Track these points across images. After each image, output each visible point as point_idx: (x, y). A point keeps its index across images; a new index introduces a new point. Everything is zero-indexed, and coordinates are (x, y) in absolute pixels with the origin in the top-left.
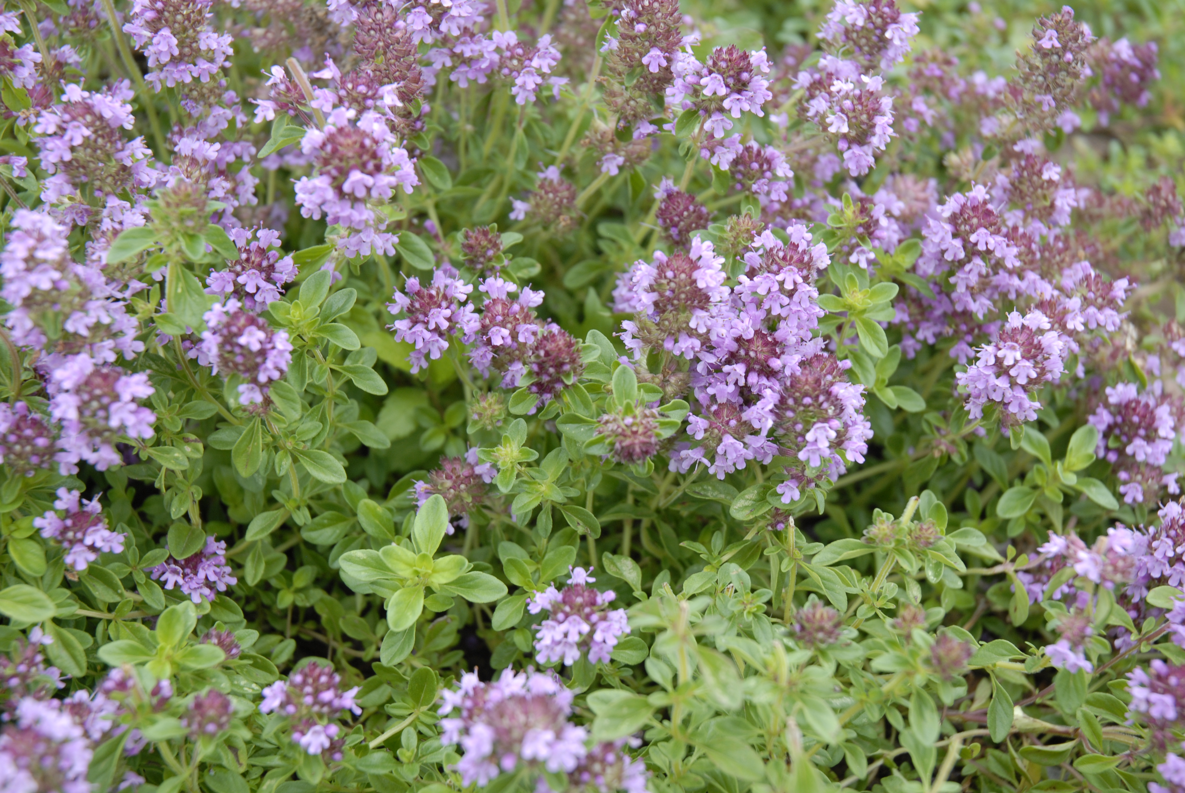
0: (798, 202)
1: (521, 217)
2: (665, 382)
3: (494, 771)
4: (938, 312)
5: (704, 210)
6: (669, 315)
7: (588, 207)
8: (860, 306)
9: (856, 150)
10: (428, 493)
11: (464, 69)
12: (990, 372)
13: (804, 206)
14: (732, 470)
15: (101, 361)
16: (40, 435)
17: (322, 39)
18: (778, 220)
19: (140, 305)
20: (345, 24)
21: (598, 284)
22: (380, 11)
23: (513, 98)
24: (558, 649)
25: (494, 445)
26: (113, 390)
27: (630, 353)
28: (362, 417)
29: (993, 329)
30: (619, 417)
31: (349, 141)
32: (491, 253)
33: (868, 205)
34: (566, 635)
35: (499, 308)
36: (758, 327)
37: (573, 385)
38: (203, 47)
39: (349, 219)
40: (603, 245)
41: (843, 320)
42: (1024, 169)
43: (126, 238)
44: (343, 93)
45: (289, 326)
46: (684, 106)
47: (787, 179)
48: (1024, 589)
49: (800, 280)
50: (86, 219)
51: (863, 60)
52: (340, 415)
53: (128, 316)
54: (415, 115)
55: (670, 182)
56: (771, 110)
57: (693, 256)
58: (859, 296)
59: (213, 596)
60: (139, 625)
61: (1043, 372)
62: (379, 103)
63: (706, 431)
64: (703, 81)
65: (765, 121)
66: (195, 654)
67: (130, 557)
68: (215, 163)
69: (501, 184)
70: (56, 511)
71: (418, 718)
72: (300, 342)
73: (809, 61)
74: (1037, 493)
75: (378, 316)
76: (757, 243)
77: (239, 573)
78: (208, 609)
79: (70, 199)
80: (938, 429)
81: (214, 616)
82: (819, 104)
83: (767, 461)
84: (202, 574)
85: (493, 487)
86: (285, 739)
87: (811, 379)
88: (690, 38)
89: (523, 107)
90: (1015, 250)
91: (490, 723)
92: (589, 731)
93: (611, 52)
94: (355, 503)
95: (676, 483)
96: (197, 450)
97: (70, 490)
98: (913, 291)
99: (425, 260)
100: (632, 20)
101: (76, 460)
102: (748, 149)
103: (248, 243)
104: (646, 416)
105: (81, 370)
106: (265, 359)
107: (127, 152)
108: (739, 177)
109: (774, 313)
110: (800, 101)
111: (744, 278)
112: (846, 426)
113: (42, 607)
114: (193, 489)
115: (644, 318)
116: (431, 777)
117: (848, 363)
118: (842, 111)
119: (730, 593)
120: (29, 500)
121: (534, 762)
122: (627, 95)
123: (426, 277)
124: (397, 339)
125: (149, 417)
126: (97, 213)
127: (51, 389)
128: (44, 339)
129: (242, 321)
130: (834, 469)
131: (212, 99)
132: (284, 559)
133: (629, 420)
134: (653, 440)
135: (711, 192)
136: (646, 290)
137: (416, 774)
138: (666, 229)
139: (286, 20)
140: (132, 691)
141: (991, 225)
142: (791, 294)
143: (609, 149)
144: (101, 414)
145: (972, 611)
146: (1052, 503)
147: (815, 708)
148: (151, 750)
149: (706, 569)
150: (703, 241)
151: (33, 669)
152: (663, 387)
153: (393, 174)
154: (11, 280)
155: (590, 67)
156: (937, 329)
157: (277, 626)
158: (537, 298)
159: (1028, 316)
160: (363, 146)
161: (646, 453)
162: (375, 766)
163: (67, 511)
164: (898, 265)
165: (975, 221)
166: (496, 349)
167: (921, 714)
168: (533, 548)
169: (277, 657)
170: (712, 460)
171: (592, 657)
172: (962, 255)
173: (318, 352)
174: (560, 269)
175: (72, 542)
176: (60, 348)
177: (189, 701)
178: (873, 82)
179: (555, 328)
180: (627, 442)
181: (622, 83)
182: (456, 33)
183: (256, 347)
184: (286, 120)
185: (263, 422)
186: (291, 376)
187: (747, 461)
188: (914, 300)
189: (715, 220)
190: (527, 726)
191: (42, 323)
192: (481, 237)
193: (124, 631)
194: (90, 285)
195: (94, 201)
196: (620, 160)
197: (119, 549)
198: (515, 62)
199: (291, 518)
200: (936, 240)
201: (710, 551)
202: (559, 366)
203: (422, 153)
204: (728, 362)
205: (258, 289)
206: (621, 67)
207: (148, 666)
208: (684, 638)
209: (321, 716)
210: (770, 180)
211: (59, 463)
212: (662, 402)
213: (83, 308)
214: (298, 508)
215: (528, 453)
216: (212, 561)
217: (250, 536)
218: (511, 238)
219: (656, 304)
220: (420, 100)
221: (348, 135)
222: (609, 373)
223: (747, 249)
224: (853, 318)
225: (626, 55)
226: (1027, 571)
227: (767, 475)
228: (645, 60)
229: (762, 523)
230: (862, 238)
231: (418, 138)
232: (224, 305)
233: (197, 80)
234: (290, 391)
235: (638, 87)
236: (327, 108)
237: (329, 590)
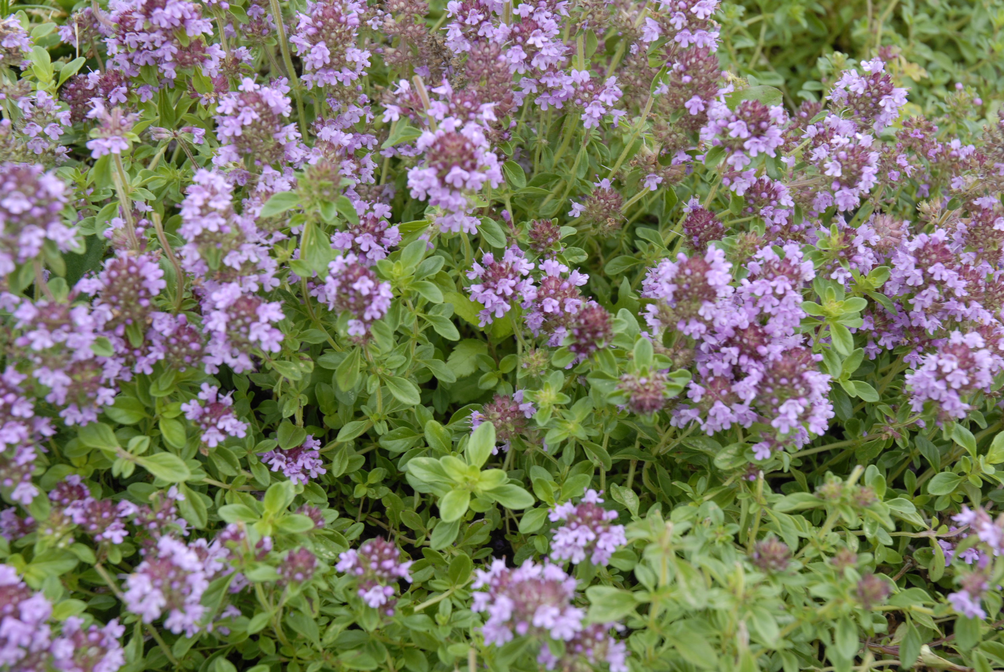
0: (796, 227)
1: (577, 215)
2: (674, 355)
3: (509, 636)
4: (898, 326)
5: (721, 225)
6: (684, 303)
7: (630, 214)
8: (834, 314)
9: (846, 191)
10: (481, 421)
11: (546, 96)
12: (931, 376)
13: (800, 230)
14: (719, 429)
15: (246, 290)
16: (194, 341)
17: (438, 61)
18: (779, 239)
19: (280, 251)
20: (458, 52)
21: (631, 274)
22: (488, 46)
23: (581, 123)
24: (569, 550)
25: (537, 389)
26: (255, 313)
27: (650, 330)
28: (435, 357)
29: (940, 343)
30: (636, 377)
31: (454, 144)
32: (551, 240)
33: (851, 235)
34: (576, 540)
35: (553, 284)
36: (752, 320)
37: (604, 349)
38: (349, 59)
39: (447, 203)
40: (638, 244)
41: (820, 323)
42: (980, 220)
43: (276, 199)
44: (452, 106)
45: (391, 279)
46: (714, 143)
47: (789, 208)
48: (943, 553)
49: (789, 287)
50: (245, 181)
51: (860, 121)
52: (420, 353)
53: (270, 258)
54: (505, 127)
55: (697, 201)
56: (783, 153)
57: (707, 259)
58: (835, 305)
59: (306, 481)
60: (248, 495)
61: (973, 381)
62: (479, 116)
63: (702, 396)
64: (731, 125)
65: (777, 160)
66: (291, 521)
67: (247, 443)
68: (346, 149)
69: (565, 187)
70: (198, 400)
71: (453, 594)
72: (398, 293)
73: (817, 117)
74: (962, 478)
75: (457, 279)
76: (759, 255)
77: (328, 466)
78: (302, 490)
79: (235, 165)
80: (888, 418)
81: (305, 497)
82: (821, 152)
83: (748, 426)
84: (300, 463)
85: (532, 422)
86: (352, 595)
87: (788, 365)
88: (725, 90)
89: (589, 131)
90: (964, 283)
91: (511, 597)
92: (586, 613)
93: (662, 95)
94: (424, 422)
95: (675, 437)
96: (309, 367)
97: (210, 386)
98: (879, 307)
99: (500, 241)
100: (681, 73)
101: (219, 363)
102: (761, 181)
103: (366, 212)
104: (657, 379)
105: (232, 294)
106: (371, 303)
107: (283, 134)
108: (751, 202)
109: (766, 311)
110: (807, 147)
111: (745, 281)
112: (812, 405)
113: (181, 471)
114: (302, 397)
115: (665, 304)
116: (458, 640)
117: (820, 357)
118: (838, 159)
119: (706, 525)
120: (178, 391)
121: (541, 630)
122: (671, 129)
123: (499, 254)
124: (471, 299)
125: (279, 336)
126: (254, 177)
127: (205, 307)
128: (206, 269)
129: (357, 272)
130: (800, 438)
131: (350, 100)
132: (364, 459)
133: (643, 380)
134: (660, 398)
135: (728, 211)
136: (668, 282)
137: (448, 634)
138: (689, 237)
139: (412, 44)
140: (242, 542)
141: (947, 261)
142: (780, 298)
143: (652, 170)
144: (243, 330)
145: (899, 567)
146: (973, 488)
147: (762, 618)
148: (249, 591)
149: (691, 505)
150: (716, 249)
151: (168, 518)
152: (673, 358)
153: (484, 172)
154: (188, 222)
155: (644, 103)
156: (895, 339)
157: (350, 512)
158: (583, 279)
159: (967, 336)
160: (464, 148)
161: (653, 407)
162: (417, 624)
163: (207, 401)
164: (870, 285)
165: (934, 257)
166: (547, 315)
167: (844, 634)
168: (557, 474)
169: (349, 535)
170: (705, 419)
171: (594, 559)
172: (921, 282)
173: (409, 302)
174: (602, 260)
175: (208, 425)
176: (216, 277)
177: (284, 555)
178: (864, 139)
179: (594, 304)
180: (640, 397)
181: (667, 120)
182: (543, 68)
183: (365, 292)
184: (407, 121)
185: (362, 351)
186: (388, 318)
187: (732, 424)
188: (880, 314)
189: (729, 233)
190: (539, 603)
191: (206, 256)
192: (544, 227)
193: (237, 498)
194: (245, 231)
195: (252, 168)
196: (660, 179)
197: (242, 435)
198: (586, 95)
199: (373, 428)
200: (902, 268)
201: (695, 492)
202: (594, 333)
203: (506, 158)
204: (726, 345)
205: (370, 248)
206: (668, 108)
207: (255, 526)
208: (667, 551)
209: (381, 579)
210: (775, 208)
211: (205, 364)
212: (671, 370)
213: (238, 249)
214: (379, 421)
215: (563, 398)
216: (309, 454)
217: (340, 438)
218: (567, 231)
219: (675, 293)
220: (510, 116)
221: (453, 139)
222: (632, 343)
223: (750, 259)
224: (828, 322)
225: (673, 99)
226: (947, 540)
227: (747, 439)
228: (687, 105)
229: (738, 474)
230: (842, 260)
231: (505, 146)
232: (345, 257)
233: (340, 83)
234: (386, 329)
235: (679, 124)
236: (440, 116)
237: (394, 489)
